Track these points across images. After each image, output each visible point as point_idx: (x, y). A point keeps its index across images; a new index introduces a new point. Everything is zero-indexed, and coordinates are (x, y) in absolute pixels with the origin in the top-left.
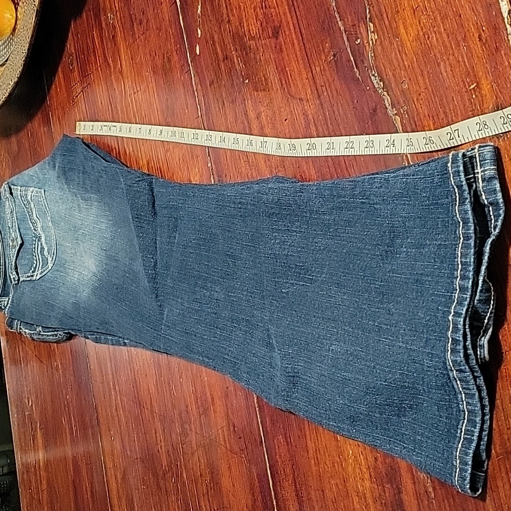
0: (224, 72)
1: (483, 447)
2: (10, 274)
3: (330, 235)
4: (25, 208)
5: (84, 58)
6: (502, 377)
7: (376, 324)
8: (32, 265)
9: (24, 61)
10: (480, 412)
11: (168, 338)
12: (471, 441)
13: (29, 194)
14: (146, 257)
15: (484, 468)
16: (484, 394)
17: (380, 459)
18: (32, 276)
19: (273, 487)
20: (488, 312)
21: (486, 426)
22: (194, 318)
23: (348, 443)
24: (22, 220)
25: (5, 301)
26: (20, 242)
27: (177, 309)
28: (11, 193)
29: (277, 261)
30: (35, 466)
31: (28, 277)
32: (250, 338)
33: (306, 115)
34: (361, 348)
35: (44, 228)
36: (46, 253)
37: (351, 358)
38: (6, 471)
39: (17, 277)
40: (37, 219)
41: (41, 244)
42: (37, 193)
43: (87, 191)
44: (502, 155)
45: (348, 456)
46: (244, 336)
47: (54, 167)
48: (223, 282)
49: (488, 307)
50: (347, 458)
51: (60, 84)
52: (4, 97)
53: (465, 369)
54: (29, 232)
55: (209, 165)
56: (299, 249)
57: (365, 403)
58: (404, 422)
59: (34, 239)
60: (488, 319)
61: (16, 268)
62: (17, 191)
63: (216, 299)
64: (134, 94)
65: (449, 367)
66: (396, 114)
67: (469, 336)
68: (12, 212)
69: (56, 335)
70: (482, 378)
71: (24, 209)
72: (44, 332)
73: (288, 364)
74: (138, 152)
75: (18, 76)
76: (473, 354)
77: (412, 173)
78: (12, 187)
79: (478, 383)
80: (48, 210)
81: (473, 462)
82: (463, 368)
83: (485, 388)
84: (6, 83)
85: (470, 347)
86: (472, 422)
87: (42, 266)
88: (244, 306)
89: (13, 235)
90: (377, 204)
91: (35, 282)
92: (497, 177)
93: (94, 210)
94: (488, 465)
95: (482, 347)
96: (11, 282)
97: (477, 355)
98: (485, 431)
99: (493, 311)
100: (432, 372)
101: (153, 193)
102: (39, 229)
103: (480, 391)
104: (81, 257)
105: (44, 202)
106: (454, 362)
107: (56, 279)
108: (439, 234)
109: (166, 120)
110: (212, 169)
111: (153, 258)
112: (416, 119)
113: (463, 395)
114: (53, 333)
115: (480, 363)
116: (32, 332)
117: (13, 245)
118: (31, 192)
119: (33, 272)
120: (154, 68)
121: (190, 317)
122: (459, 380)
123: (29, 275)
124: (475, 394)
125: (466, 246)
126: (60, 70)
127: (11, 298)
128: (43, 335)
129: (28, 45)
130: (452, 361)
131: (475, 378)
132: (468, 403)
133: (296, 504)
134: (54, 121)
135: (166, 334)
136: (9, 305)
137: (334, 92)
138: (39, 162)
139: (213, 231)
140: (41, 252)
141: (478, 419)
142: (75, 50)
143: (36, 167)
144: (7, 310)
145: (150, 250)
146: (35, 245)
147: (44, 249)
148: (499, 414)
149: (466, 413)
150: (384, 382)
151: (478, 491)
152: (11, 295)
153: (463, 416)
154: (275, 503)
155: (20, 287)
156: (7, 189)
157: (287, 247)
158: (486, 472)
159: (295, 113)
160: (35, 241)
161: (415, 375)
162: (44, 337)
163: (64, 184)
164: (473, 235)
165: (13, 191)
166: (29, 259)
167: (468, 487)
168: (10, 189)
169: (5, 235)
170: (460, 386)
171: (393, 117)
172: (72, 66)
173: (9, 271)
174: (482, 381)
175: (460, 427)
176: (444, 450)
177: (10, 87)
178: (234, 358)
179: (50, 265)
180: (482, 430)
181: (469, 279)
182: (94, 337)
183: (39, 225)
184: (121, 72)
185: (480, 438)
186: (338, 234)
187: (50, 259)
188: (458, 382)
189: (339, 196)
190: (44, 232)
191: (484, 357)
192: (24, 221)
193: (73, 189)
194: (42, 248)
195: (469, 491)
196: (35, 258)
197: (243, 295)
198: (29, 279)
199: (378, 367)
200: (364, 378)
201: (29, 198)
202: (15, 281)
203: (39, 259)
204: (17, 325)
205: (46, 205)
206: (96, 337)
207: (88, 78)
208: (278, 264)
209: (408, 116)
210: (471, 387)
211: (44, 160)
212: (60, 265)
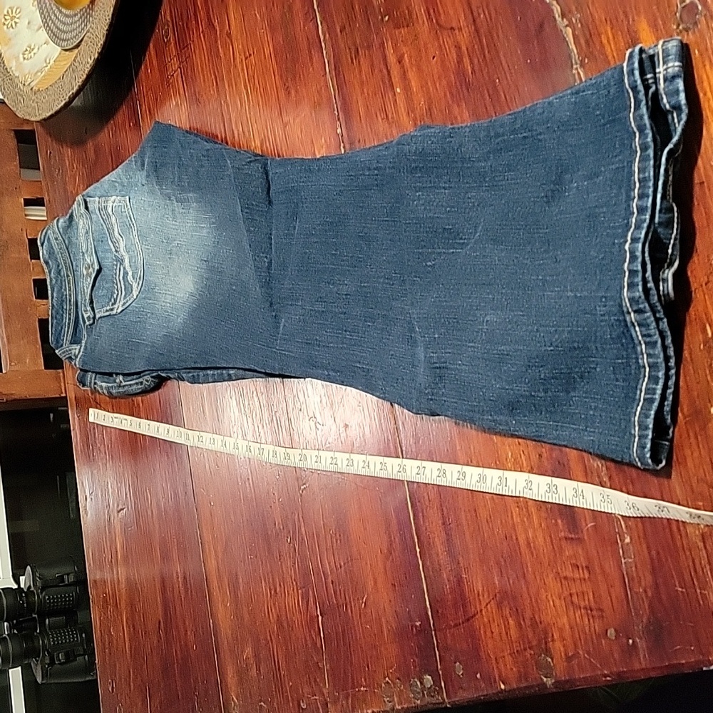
0: (358, 11)
1: (667, 408)
2: (83, 312)
3: (486, 186)
4: (104, 224)
5: (183, 25)
6: (691, 321)
7: (540, 278)
8: (112, 295)
9: (107, 30)
10: (663, 365)
11: (285, 354)
12: (652, 401)
13: (110, 204)
14: (258, 256)
15: (669, 435)
16: (669, 341)
17: (545, 455)
18: (112, 310)
19: (414, 520)
20: (671, 238)
21: (671, 383)
22: (318, 324)
23: (506, 443)
24: (99, 242)
25: (76, 349)
26: (97, 267)
27: (297, 315)
28: (87, 208)
29: (421, 227)
30: (111, 561)
31: (107, 311)
32: (388, 337)
33: (458, 47)
34: (522, 312)
35: (127, 247)
36: (130, 277)
37: (510, 326)
38: (72, 580)
39: (92, 313)
40: (120, 237)
41: (124, 268)
42: (120, 202)
43: (183, 189)
44: (691, 51)
45: (506, 459)
46: (380, 335)
47: (143, 165)
48: (355, 271)
49: (671, 232)
50: (505, 463)
51: (151, 62)
52: (80, 80)
53: (645, 307)
54: (109, 255)
55: (339, 131)
56: (448, 209)
57: (527, 380)
58: (574, 399)
59: (115, 263)
60: (673, 248)
61: (92, 302)
62: (94, 204)
63: (346, 295)
64: (246, 58)
65: (625, 310)
66: (567, 26)
67: (649, 267)
68: (87, 233)
69: (142, 383)
70: (665, 320)
71: (102, 225)
72: (125, 381)
73: (433, 353)
74: (249, 131)
75: (99, 51)
76: (654, 289)
77: (582, 89)
78: (88, 199)
79: (660, 327)
80: (134, 222)
81: (654, 425)
82: (641, 306)
83: (669, 333)
84: (84, 63)
85: (650, 279)
86: (653, 379)
87: (125, 296)
88: (380, 297)
89: (89, 261)
90: (540, 134)
91: (116, 316)
92: (683, 75)
93: (192, 214)
94: (673, 432)
95: (665, 280)
96: (84, 322)
97: (660, 290)
98: (670, 388)
99: (678, 237)
100: (606, 321)
101: (267, 177)
102: (122, 249)
103: (663, 338)
104: (175, 277)
105: (129, 213)
106: (632, 300)
107: (142, 309)
108: (616, 156)
109: (285, 85)
110: (342, 136)
111: (266, 257)
112: (590, 26)
113: (643, 346)
114: (137, 381)
115: (663, 302)
116: (110, 385)
117: (88, 274)
118: (113, 202)
119: (113, 305)
120: (271, 21)
121: (313, 323)
122: (639, 325)
123: (108, 308)
124: (656, 342)
125: (644, 159)
126: (151, 45)
127: (83, 345)
128: (124, 386)
129: (112, 9)
130: (629, 300)
131: (657, 320)
132: (649, 355)
133: (443, 534)
134: (142, 109)
135: (282, 350)
136: (81, 353)
137: (493, 13)
138: (124, 161)
139: (343, 211)
140: (123, 278)
141: (661, 374)
142: (171, 16)
143: (119, 170)
144: (78, 359)
145: (262, 246)
146: (116, 270)
147: (128, 273)
148: (687, 367)
149: (647, 369)
150: (549, 347)
151: (661, 462)
152: (83, 342)
153: (642, 373)
154: (416, 540)
155: (96, 328)
156: (82, 202)
157: (432, 208)
158: (671, 441)
159: (446, 48)
160: (116, 265)
161: (586, 329)
162: (126, 388)
163: (155, 184)
164: (652, 144)
165: (89, 205)
166: (107, 289)
167: (648, 455)
168: (86, 202)
169: (77, 266)
170: (639, 333)
171: (563, 30)
172: (167, 38)
173: (81, 309)
174: (666, 324)
175: (639, 386)
176: (621, 420)
177: (88, 66)
178: (368, 364)
179: (135, 293)
180: (665, 387)
181: (648, 197)
182: (191, 374)
183: (122, 245)
184: (229, 35)
185: (663, 397)
186: (495, 183)
187: (135, 286)
188: (637, 329)
189: (497, 136)
190: (128, 252)
191: (668, 293)
192: (102, 241)
193: (166, 189)
194: (126, 273)
195: (650, 461)
196: (116, 287)
197: (379, 283)
198: (108, 313)
199: (541, 329)
200: (525, 347)
201: (109, 210)
202: (89, 321)
203: (121, 287)
204: (91, 378)
205: (132, 216)
206: (193, 376)
207: (188, 49)
208: (422, 230)
209: (582, 25)
210: (652, 332)
211: (130, 158)
212: (148, 290)
